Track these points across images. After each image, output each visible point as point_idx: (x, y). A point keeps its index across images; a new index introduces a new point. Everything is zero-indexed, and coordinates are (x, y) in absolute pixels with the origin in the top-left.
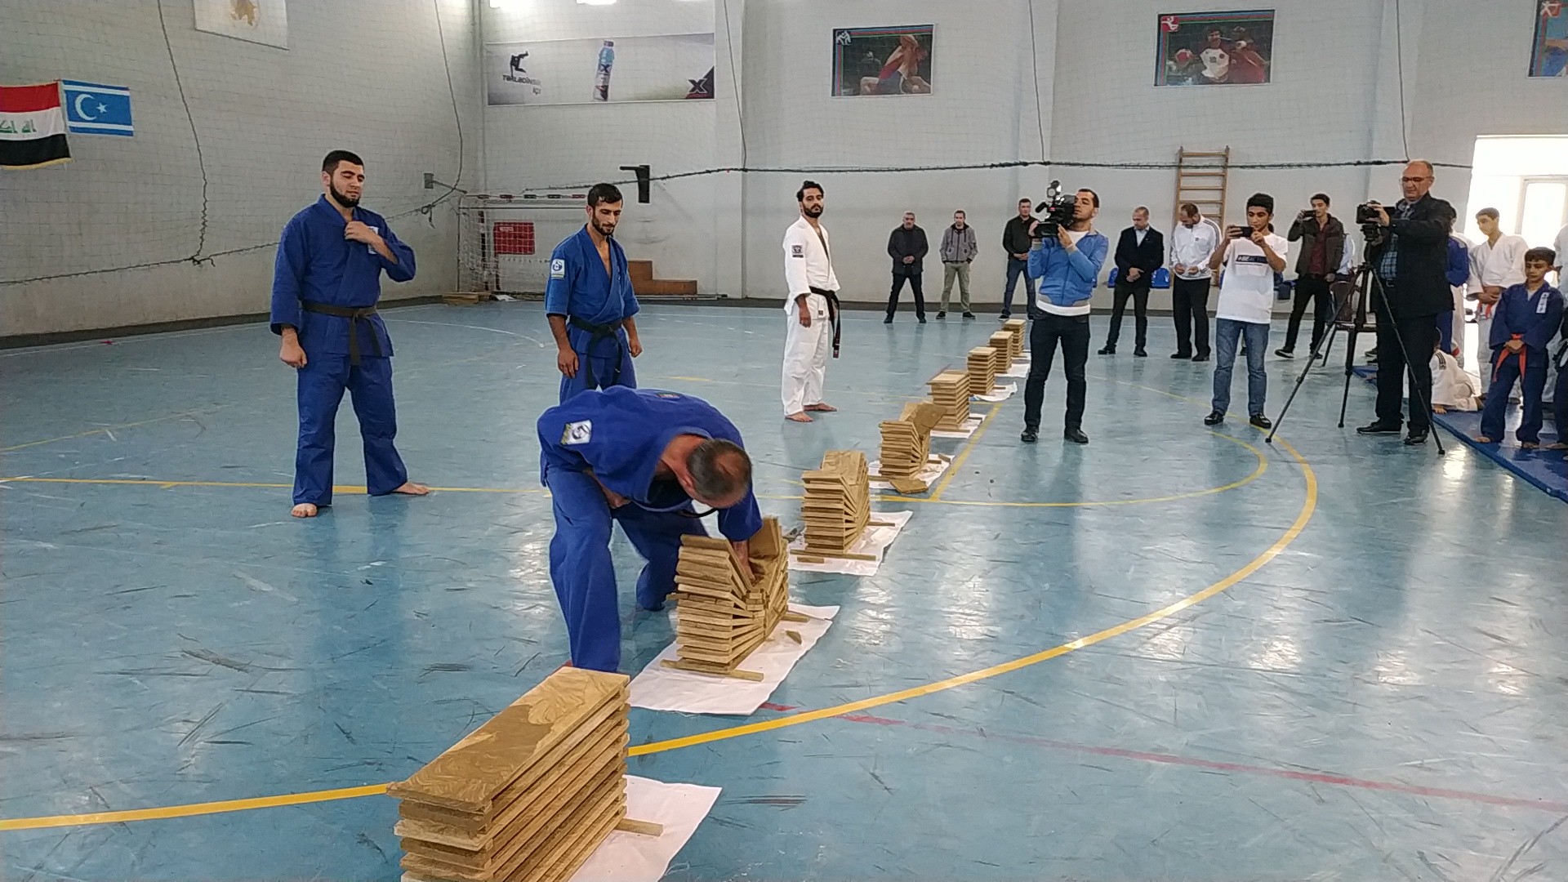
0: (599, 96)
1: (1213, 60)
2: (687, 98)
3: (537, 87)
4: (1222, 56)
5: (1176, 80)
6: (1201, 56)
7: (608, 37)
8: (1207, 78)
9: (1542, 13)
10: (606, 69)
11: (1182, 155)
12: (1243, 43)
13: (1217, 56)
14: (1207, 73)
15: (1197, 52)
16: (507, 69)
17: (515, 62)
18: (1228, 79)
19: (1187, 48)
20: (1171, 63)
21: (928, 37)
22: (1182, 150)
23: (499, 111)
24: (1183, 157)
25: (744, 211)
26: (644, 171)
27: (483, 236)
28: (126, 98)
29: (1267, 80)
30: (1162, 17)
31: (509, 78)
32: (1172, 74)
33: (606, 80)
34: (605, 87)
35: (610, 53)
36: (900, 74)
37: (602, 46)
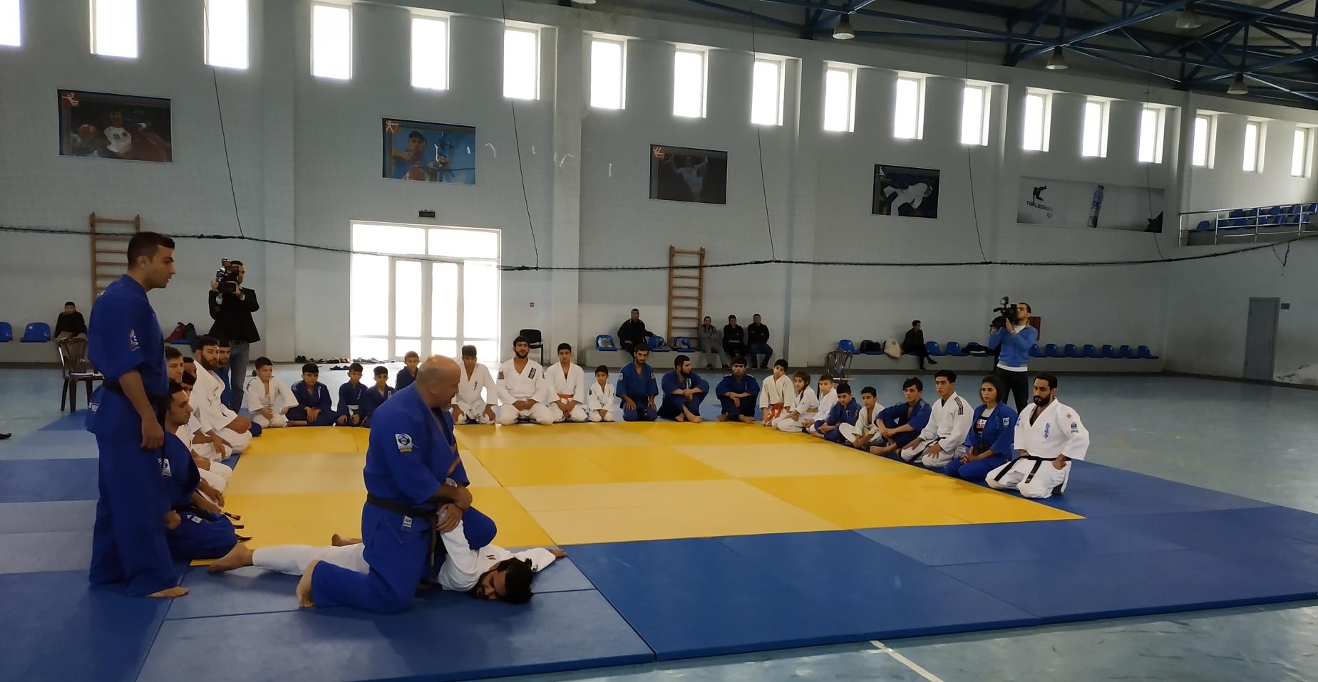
1: (117, 137)
4: (124, 135)
5: (82, 151)
6: (105, 132)
8: (113, 152)
9: (387, 129)
11: (93, 220)
12: (144, 125)
13: (120, 134)
14: (113, 148)
15: (101, 128)
18: (133, 156)
19: (90, 124)
20: (76, 135)
22: (94, 215)
24: (95, 221)
29: (170, 159)
30: (61, 93)
32: (77, 145)
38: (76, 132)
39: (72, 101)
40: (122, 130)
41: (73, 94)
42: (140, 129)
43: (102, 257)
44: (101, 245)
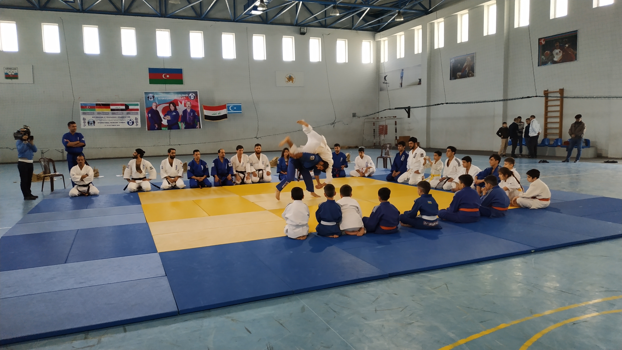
0: (400, 86)
1: (557, 54)
2: (418, 84)
4: (560, 52)
5: (545, 63)
6: (553, 53)
7: (402, 68)
8: (555, 61)
10: (402, 77)
12: (567, 45)
13: (558, 52)
14: (555, 59)
16: (383, 80)
17: (385, 78)
19: (548, 50)
20: (543, 57)
21: (473, 57)
22: (548, 91)
23: (382, 93)
24: (548, 93)
25: (428, 119)
26: (409, 108)
27: (374, 130)
28: (241, 106)
29: (576, 60)
30: (540, 39)
31: (384, 83)
32: (544, 61)
33: (402, 81)
34: (402, 83)
35: (403, 73)
36: (466, 71)
37: (401, 71)
38: (543, 55)
39: (543, 42)
40: (559, 50)
41: (543, 39)
42: (566, 48)
43: (550, 109)
44: (550, 103)
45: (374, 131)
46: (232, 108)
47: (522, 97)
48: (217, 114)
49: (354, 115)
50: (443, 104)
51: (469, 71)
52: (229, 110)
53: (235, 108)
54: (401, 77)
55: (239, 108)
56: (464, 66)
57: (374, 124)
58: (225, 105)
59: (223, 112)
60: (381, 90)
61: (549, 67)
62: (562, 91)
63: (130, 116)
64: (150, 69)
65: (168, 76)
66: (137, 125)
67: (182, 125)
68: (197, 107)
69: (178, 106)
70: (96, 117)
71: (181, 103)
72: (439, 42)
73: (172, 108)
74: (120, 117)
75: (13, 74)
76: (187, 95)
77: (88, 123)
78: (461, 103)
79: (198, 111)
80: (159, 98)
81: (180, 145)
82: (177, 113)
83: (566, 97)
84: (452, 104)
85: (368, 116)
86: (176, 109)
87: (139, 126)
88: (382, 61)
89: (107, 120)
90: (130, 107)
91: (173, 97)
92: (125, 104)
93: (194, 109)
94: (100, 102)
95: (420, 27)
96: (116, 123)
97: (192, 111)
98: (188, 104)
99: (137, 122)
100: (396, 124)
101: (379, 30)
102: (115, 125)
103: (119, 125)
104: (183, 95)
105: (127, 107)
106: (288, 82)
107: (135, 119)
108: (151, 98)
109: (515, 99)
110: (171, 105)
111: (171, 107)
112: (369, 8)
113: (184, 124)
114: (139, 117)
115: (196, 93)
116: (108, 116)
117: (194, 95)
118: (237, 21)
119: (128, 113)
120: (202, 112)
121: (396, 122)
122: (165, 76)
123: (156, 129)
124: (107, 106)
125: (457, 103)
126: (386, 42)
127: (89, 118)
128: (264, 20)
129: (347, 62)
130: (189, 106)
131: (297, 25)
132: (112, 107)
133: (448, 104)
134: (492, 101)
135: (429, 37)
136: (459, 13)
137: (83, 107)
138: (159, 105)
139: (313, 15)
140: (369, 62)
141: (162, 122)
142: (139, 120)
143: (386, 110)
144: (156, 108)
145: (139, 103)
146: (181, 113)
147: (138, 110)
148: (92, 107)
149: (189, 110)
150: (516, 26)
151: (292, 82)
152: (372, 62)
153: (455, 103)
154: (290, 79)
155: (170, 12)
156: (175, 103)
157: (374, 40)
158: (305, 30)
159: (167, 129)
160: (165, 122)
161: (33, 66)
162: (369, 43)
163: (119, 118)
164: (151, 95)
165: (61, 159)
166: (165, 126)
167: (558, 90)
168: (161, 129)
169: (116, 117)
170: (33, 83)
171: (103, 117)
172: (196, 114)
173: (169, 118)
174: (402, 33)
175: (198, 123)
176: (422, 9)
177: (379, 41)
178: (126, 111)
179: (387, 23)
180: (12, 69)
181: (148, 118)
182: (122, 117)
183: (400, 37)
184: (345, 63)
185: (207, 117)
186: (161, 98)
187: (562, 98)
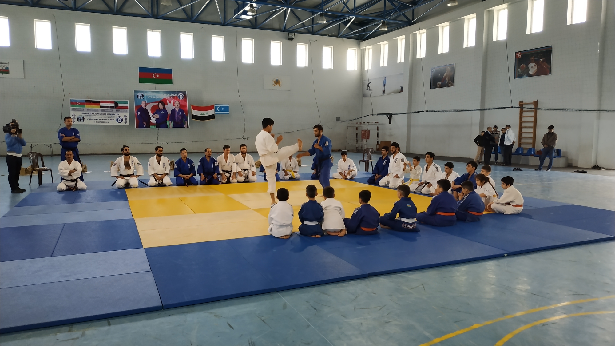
0: (383, 93)
1: (532, 67)
2: (400, 92)
3: (372, 91)
4: (535, 65)
5: (521, 76)
6: (528, 66)
8: (530, 74)
12: (542, 60)
13: (533, 65)
14: (530, 72)
16: (366, 87)
17: (368, 85)
18: (537, 74)
19: (524, 64)
20: (519, 70)
21: (453, 68)
22: (523, 102)
23: (365, 99)
24: (523, 104)
25: (409, 126)
26: (391, 115)
27: (357, 134)
28: (228, 107)
29: (550, 73)
30: (516, 53)
31: (367, 89)
32: (519, 74)
33: (384, 88)
34: (384, 90)
35: (386, 80)
36: (446, 80)
37: (384, 79)
38: (519, 68)
39: (519, 56)
40: (534, 64)
41: (519, 53)
42: (540, 62)
43: (524, 119)
44: (524, 114)
45: (357, 136)
46: (220, 109)
47: (498, 107)
48: (205, 114)
49: (338, 120)
50: (423, 111)
51: (449, 80)
52: (216, 111)
53: (223, 109)
54: (384, 84)
55: (226, 109)
56: (444, 76)
57: (357, 128)
58: (213, 106)
59: (211, 112)
60: (365, 96)
61: (525, 80)
62: (536, 103)
63: (119, 113)
64: (140, 68)
65: (158, 76)
66: (126, 122)
67: (170, 124)
68: (186, 106)
69: (167, 105)
70: (86, 114)
71: (170, 102)
72: (421, 52)
73: (161, 107)
74: (110, 115)
75: (4, 68)
76: (176, 95)
77: (78, 119)
78: (440, 111)
79: (186, 111)
80: (148, 97)
81: (167, 143)
82: (166, 112)
83: (540, 109)
84: (432, 112)
85: (351, 121)
86: (164, 108)
87: (128, 123)
88: (366, 69)
89: (97, 117)
90: (119, 104)
91: (162, 96)
92: (115, 102)
93: (182, 109)
94: (90, 99)
95: (403, 37)
96: (106, 120)
97: (180, 110)
98: (176, 103)
99: (126, 120)
100: (378, 130)
101: (364, 38)
102: (105, 122)
103: (108, 122)
104: (172, 95)
105: (116, 104)
106: (275, 85)
107: (125, 117)
108: (140, 97)
109: (492, 109)
110: (160, 104)
111: (159, 106)
112: (355, 17)
113: (172, 123)
114: (128, 115)
115: (185, 93)
116: (97, 113)
117: (183, 95)
118: (227, 25)
119: (117, 111)
120: (190, 112)
121: (378, 127)
122: (155, 76)
123: (144, 127)
124: (97, 103)
125: (436, 111)
126: (371, 50)
127: (79, 114)
128: (253, 24)
129: (332, 68)
130: (177, 106)
131: (285, 30)
132: (102, 104)
133: (428, 112)
134: (470, 111)
135: (411, 47)
136: (440, 25)
137: (73, 103)
138: (148, 104)
139: (301, 21)
140: (354, 69)
141: (151, 121)
142: (128, 118)
143: (369, 115)
144: (145, 106)
145: (128, 101)
146: (169, 112)
147: (127, 108)
148: (82, 104)
149: (177, 110)
150: (494, 39)
151: (279, 86)
152: (356, 69)
153: (435, 111)
154: (277, 82)
155: (162, 13)
156: (164, 102)
157: (359, 48)
158: (292, 35)
159: (155, 127)
160: (153, 120)
161: (24, 61)
162: (354, 51)
163: (108, 115)
164: (140, 94)
165: (50, 154)
166: (153, 124)
167: (533, 102)
168: (150, 128)
169: (106, 114)
170: (24, 78)
171: (92, 114)
172: (184, 114)
173: (157, 116)
174: (386, 42)
175: (186, 122)
176: (405, 19)
177: (364, 49)
178: (115, 108)
179: (372, 32)
180: (3, 63)
181: (137, 116)
182: (111, 114)
183: (384, 46)
184: (330, 69)
185: (195, 117)
186: (150, 97)
187: (536, 109)
